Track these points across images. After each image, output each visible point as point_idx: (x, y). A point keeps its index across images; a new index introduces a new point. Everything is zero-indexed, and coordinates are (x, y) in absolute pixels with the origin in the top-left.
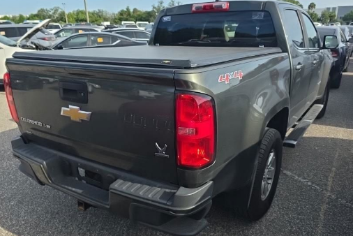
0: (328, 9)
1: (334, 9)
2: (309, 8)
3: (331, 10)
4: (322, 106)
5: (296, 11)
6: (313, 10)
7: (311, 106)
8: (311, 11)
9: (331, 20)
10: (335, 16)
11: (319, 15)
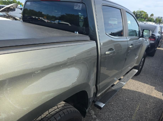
0: (159, 17)
1: (161, 18)
2: (151, 16)
3: (160, 18)
4: (137, 71)
5: (120, 9)
6: (152, 17)
7: (130, 70)
8: (151, 17)
9: (159, 22)
10: (161, 21)
11: (155, 19)
